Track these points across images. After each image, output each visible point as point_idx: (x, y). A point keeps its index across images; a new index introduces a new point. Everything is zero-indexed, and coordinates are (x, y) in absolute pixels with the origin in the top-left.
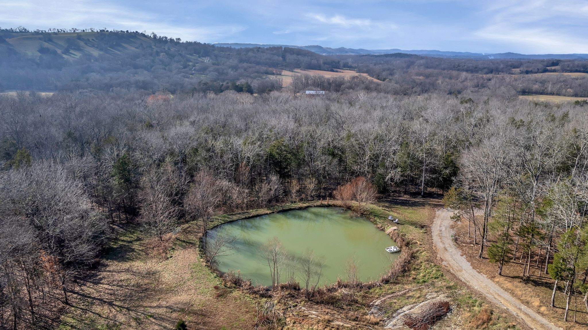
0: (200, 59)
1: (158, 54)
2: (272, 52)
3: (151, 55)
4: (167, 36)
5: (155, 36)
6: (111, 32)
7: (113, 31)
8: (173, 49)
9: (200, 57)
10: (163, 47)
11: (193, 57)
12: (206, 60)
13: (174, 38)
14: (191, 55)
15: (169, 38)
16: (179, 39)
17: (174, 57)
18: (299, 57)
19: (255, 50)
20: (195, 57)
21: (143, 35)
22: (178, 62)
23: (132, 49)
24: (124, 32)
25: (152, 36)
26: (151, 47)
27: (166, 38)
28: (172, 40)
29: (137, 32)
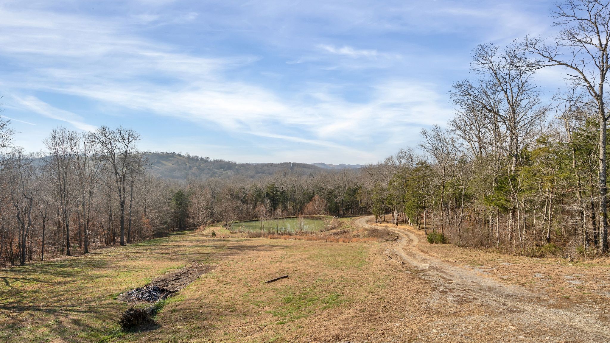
0: (224, 172)
1: (190, 168)
2: (282, 166)
3: (185, 169)
4: (198, 156)
5: (189, 156)
6: (153, 153)
7: (155, 152)
8: (202, 165)
9: (224, 171)
10: (195, 164)
11: (218, 171)
12: (229, 172)
13: (204, 157)
14: (217, 169)
15: (200, 157)
16: (208, 158)
17: (203, 170)
18: (305, 169)
19: (269, 165)
20: (220, 170)
21: (179, 155)
22: (206, 174)
23: (169, 165)
24: (164, 153)
25: (186, 156)
26: (185, 163)
27: (198, 157)
28: (202, 159)
29: (174, 153)
